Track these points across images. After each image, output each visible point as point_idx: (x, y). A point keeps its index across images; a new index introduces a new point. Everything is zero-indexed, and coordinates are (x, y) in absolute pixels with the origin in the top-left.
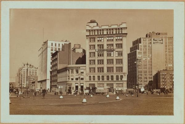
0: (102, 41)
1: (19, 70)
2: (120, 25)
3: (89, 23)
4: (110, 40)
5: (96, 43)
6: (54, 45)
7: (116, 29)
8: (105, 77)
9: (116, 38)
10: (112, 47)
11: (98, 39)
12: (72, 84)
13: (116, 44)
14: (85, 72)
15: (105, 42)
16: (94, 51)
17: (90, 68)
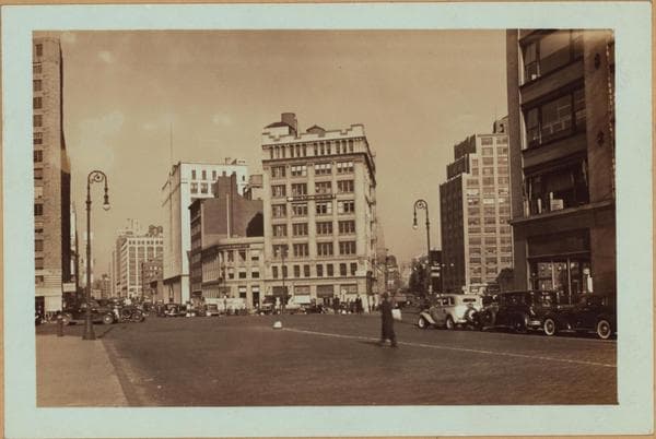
0: (304, 174)
1: (118, 242)
2: (348, 130)
3: (269, 127)
4: (323, 171)
5: (289, 181)
6: (199, 175)
7: (337, 142)
8: (313, 270)
9: (339, 165)
10: (328, 191)
11: (294, 169)
12: (229, 288)
13: (339, 183)
14: (261, 258)
15: (310, 177)
16: (282, 201)
17: (275, 247)
